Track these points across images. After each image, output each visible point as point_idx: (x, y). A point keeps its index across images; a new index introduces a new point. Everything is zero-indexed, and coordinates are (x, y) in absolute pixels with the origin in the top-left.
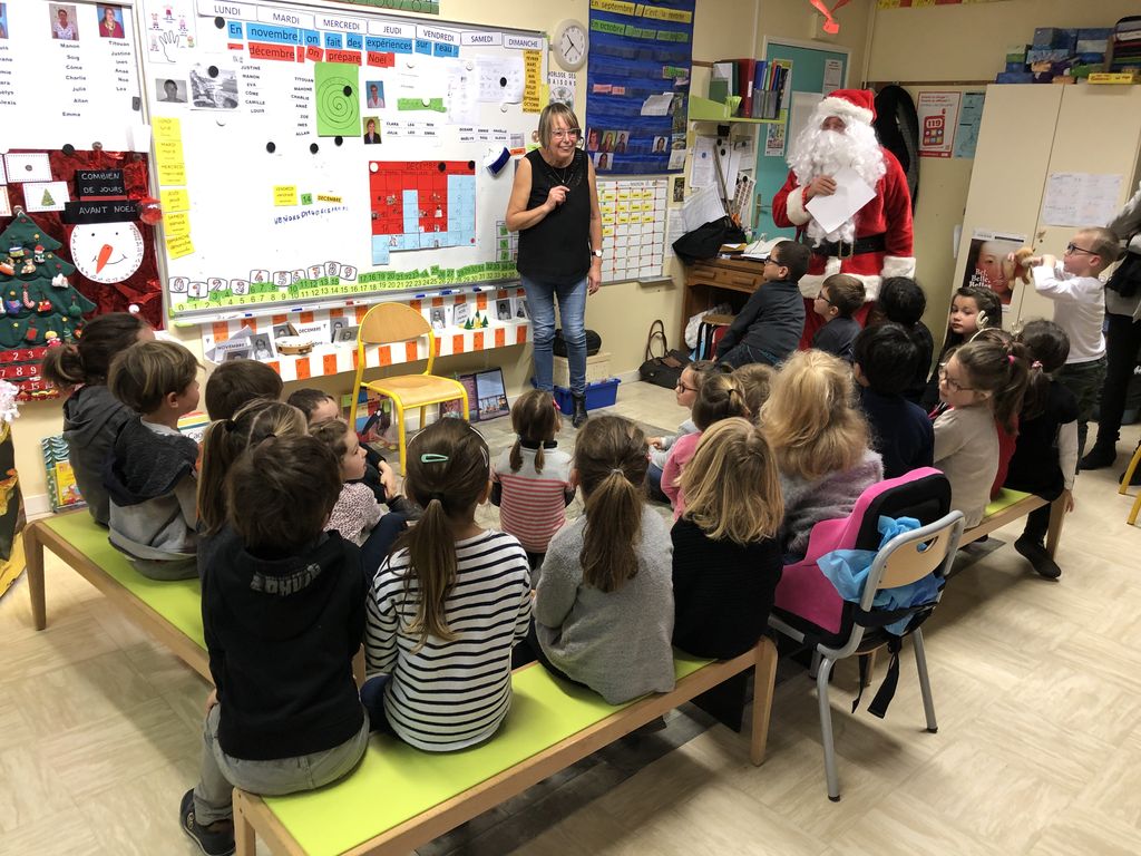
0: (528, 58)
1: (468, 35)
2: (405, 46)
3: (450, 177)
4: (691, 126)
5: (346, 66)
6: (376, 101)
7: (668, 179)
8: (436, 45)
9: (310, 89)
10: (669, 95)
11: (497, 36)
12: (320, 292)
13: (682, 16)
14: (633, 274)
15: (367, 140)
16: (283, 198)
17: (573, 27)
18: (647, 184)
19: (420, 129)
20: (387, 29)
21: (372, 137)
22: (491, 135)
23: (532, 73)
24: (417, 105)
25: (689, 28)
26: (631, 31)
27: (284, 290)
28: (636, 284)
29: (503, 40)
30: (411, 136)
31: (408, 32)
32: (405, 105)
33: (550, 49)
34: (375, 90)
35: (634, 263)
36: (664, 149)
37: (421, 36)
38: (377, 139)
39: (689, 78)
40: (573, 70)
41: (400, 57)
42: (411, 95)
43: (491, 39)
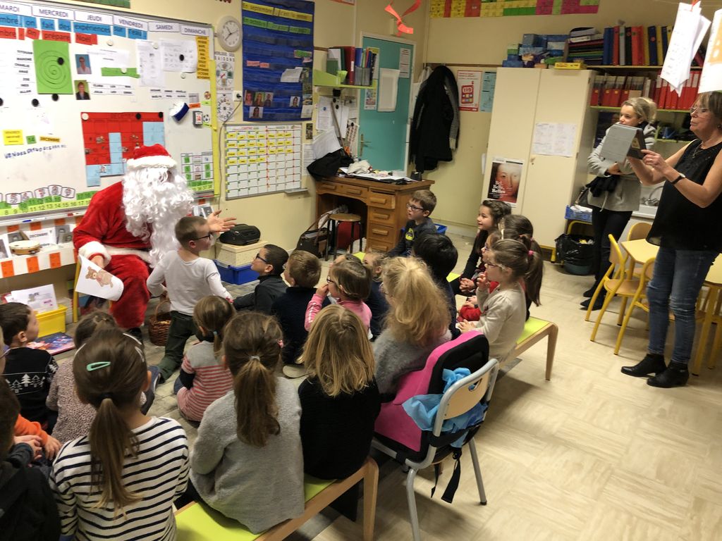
0: (199, 42)
1: (153, 25)
2: (105, 30)
3: (145, 124)
4: (315, 89)
5: (59, 44)
6: (84, 68)
7: (301, 124)
8: (130, 30)
9: (30, 59)
10: (299, 69)
11: (175, 26)
12: (46, 207)
13: (305, 17)
14: (281, 188)
15: (79, 97)
16: (11, 139)
17: (231, 21)
18: (288, 128)
19: (121, 90)
20: (90, 17)
21: (82, 94)
22: (175, 95)
23: (202, 52)
24: (117, 72)
25: (311, 25)
26: (271, 25)
27: (16, 207)
28: (283, 194)
29: (180, 28)
30: (113, 96)
31: (106, 20)
32: (107, 72)
33: (215, 35)
34: (83, 62)
35: (282, 180)
36: (298, 105)
37: (118, 23)
38: (87, 97)
39: (312, 58)
40: (232, 51)
41: (101, 38)
42: (111, 65)
43: (172, 27)
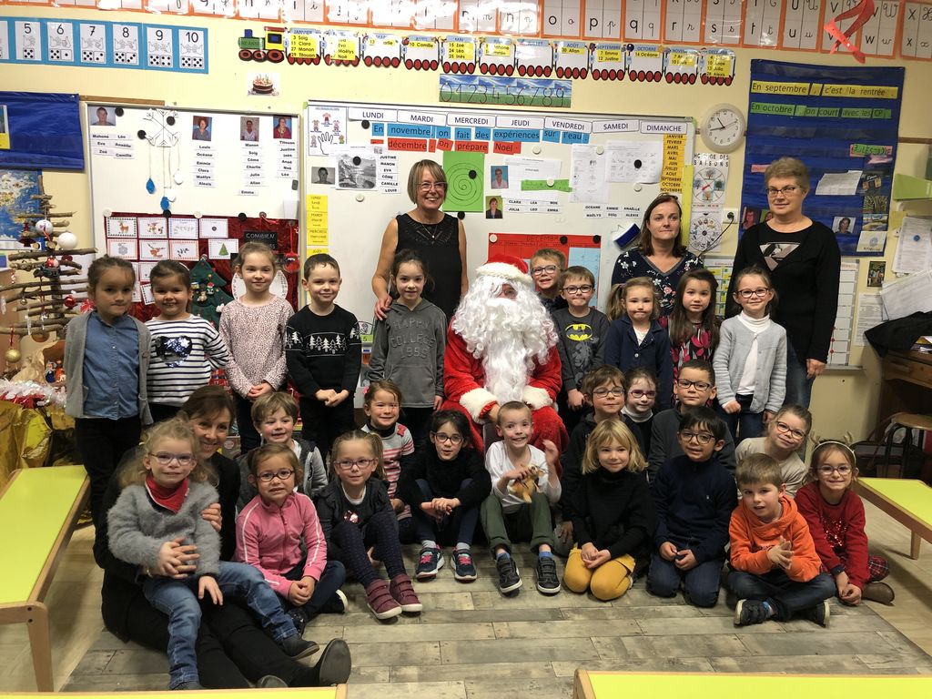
0: (669, 141)
1: (599, 125)
2: (533, 136)
3: (571, 249)
5: (474, 155)
6: (499, 183)
7: (858, 262)
8: (565, 134)
10: (856, 175)
11: (632, 124)
13: (883, 92)
15: (489, 216)
17: (725, 111)
19: (544, 207)
20: (514, 122)
21: (493, 213)
22: (621, 213)
23: (672, 156)
24: (542, 185)
25: (895, 105)
26: (801, 110)
29: (640, 126)
30: (535, 214)
31: (535, 123)
32: (527, 186)
33: (697, 132)
34: (499, 175)
36: (851, 229)
37: (550, 126)
38: (499, 215)
39: (894, 155)
40: (725, 151)
41: (525, 145)
42: (534, 177)
43: (626, 126)
